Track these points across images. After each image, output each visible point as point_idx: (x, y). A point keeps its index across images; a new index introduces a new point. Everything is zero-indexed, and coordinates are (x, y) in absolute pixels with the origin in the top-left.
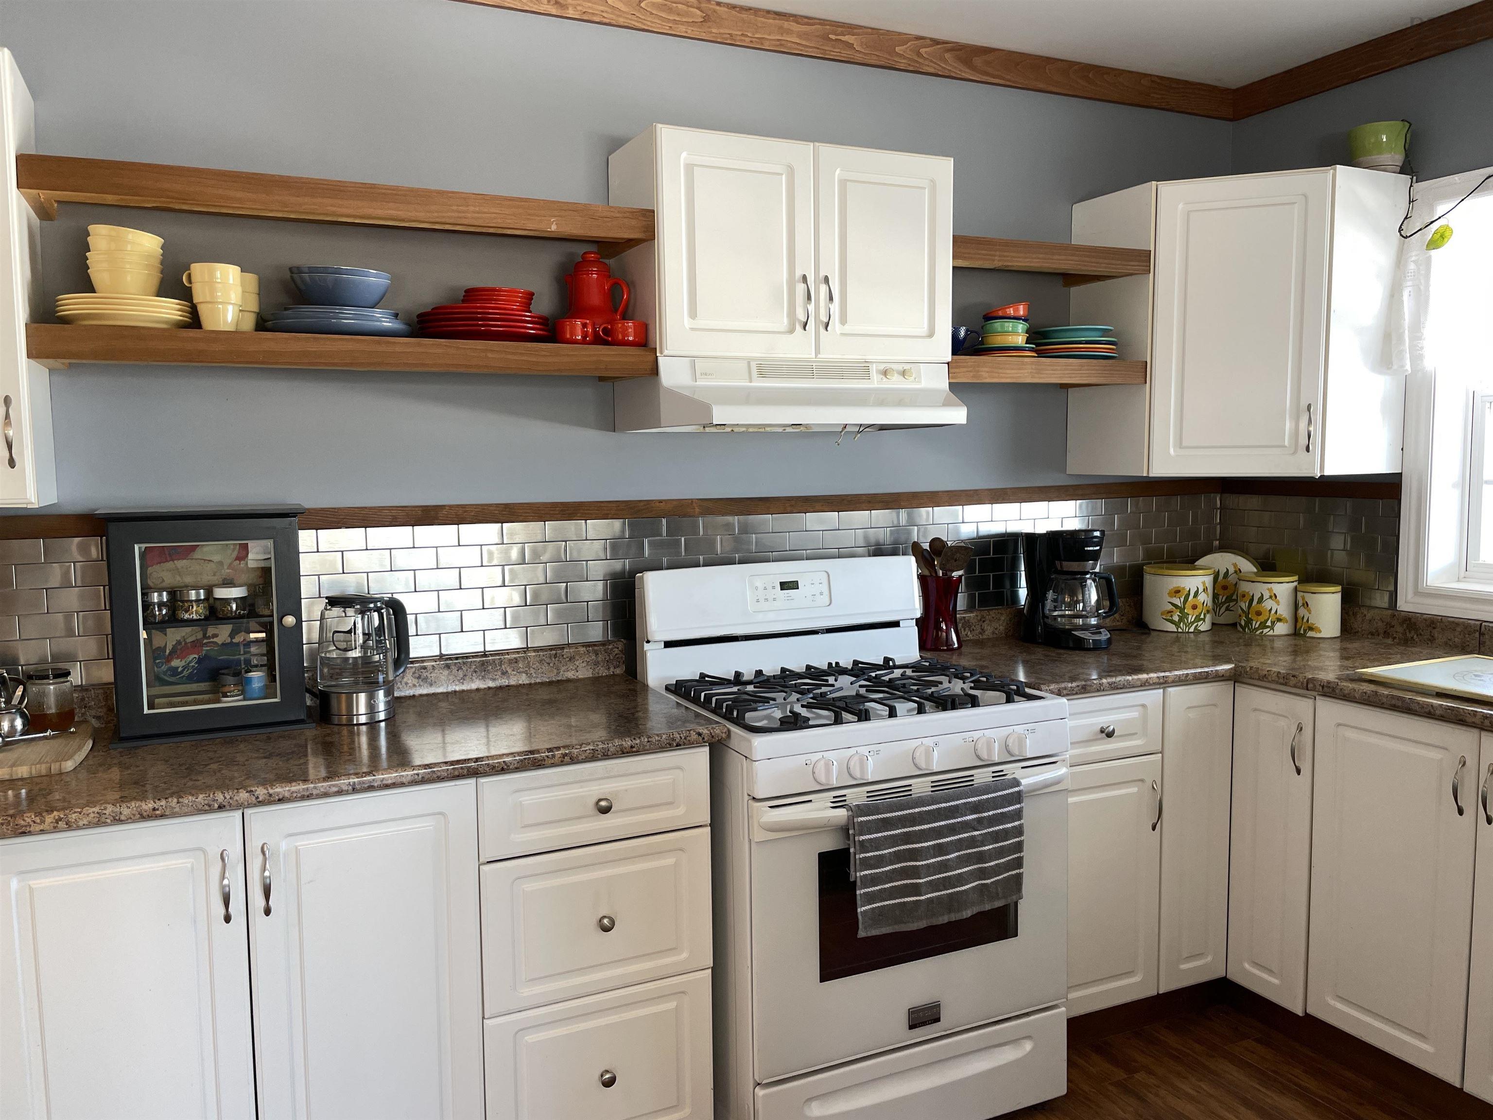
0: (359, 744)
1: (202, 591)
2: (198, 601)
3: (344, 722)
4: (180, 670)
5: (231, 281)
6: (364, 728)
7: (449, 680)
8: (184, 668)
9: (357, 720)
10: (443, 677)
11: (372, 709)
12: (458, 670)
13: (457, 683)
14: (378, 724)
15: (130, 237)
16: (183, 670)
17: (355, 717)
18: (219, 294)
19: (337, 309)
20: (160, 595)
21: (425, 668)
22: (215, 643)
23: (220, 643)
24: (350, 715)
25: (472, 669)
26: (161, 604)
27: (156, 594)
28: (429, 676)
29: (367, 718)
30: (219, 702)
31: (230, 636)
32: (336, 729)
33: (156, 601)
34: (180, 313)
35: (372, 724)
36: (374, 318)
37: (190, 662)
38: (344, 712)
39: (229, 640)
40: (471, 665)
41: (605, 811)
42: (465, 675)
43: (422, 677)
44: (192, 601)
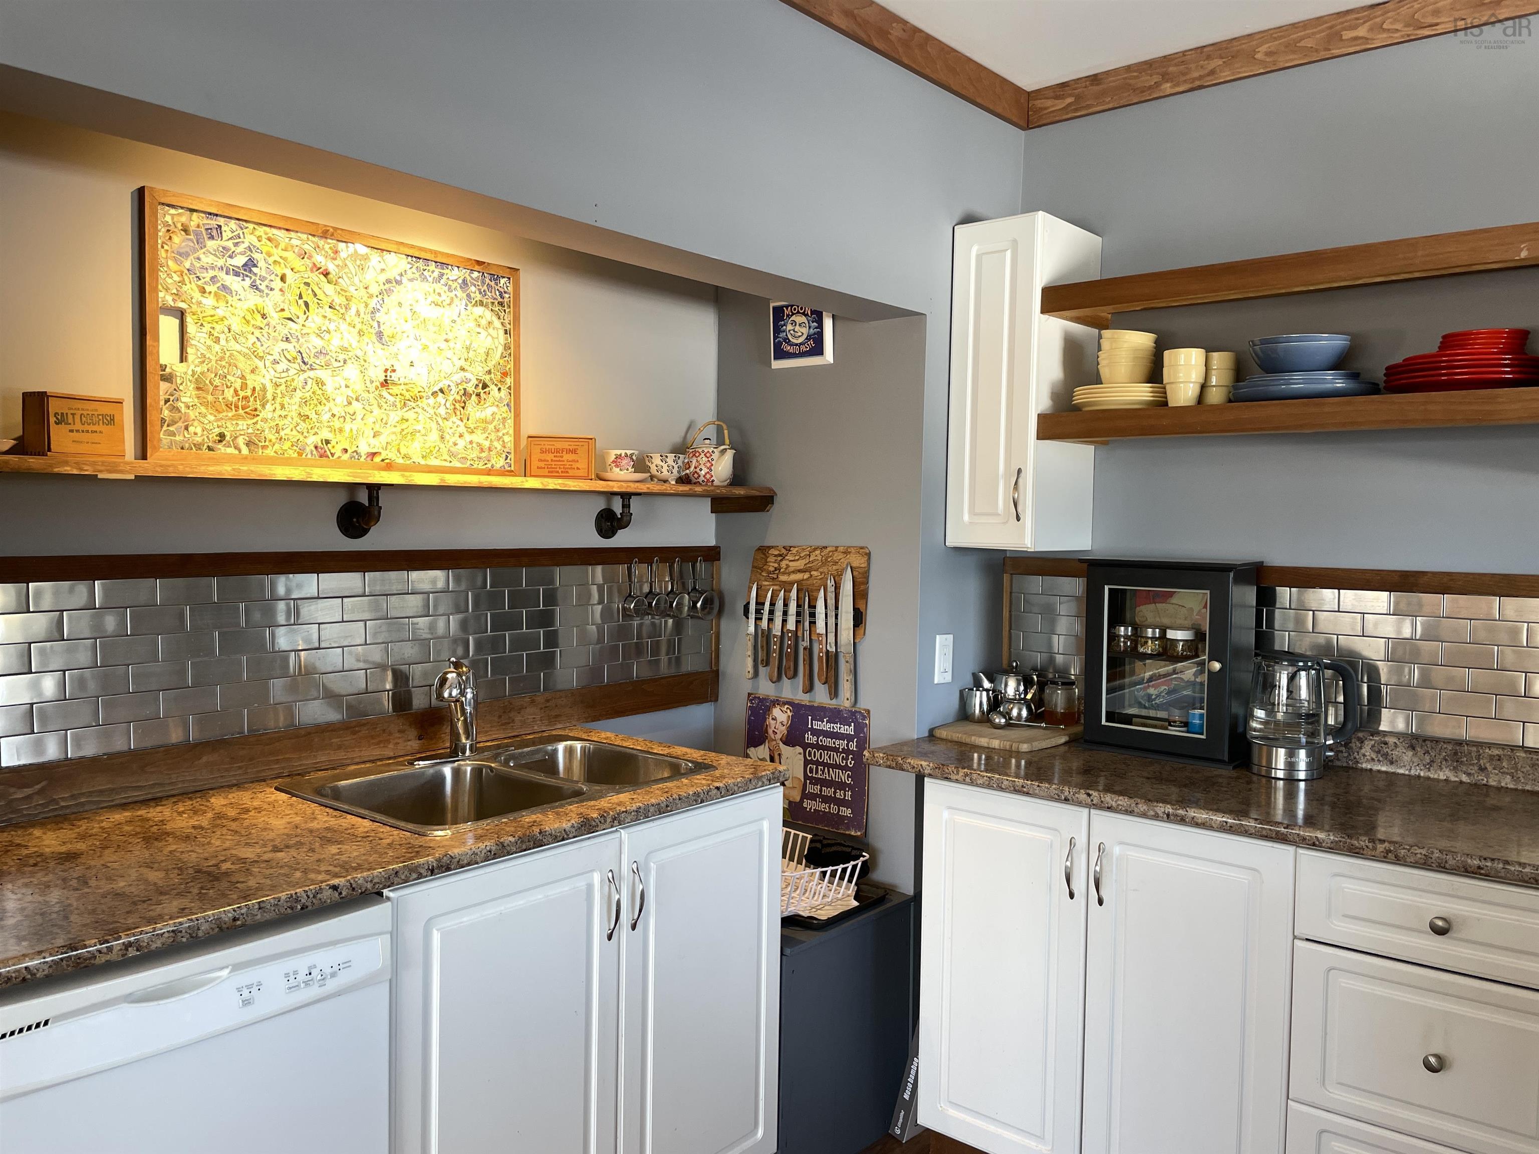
0: (1275, 798)
1: (1157, 630)
2: (1154, 638)
3: (1263, 773)
4: (1153, 697)
5: (1193, 362)
6: (1281, 784)
7: (1413, 762)
8: (1158, 696)
9: (1276, 773)
10: (1406, 758)
11: (1291, 767)
12: (1424, 754)
13: (1422, 768)
14: (1296, 783)
15: (1127, 337)
16: (1156, 698)
17: (1273, 770)
18: (1181, 375)
19: (1286, 376)
20: (1126, 630)
21: (1386, 743)
22: (1182, 679)
23: (1186, 680)
24: (1270, 768)
25: (1442, 757)
26: (1126, 637)
27: (1122, 628)
28: (1390, 753)
29: (1285, 774)
30: (1167, 729)
31: (1194, 675)
32: (1255, 778)
33: (1122, 634)
34: (1151, 394)
35: (1291, 781)
36: (1326, 381)
37: (1162, 692)
38: (1264, 764)
39: (1193, 679)
40: (1440, 751)
41: (1440, 932)
42: (1433, 761)
43: (1382, 752)
44: (1149, 638)
